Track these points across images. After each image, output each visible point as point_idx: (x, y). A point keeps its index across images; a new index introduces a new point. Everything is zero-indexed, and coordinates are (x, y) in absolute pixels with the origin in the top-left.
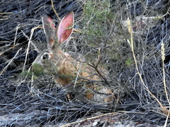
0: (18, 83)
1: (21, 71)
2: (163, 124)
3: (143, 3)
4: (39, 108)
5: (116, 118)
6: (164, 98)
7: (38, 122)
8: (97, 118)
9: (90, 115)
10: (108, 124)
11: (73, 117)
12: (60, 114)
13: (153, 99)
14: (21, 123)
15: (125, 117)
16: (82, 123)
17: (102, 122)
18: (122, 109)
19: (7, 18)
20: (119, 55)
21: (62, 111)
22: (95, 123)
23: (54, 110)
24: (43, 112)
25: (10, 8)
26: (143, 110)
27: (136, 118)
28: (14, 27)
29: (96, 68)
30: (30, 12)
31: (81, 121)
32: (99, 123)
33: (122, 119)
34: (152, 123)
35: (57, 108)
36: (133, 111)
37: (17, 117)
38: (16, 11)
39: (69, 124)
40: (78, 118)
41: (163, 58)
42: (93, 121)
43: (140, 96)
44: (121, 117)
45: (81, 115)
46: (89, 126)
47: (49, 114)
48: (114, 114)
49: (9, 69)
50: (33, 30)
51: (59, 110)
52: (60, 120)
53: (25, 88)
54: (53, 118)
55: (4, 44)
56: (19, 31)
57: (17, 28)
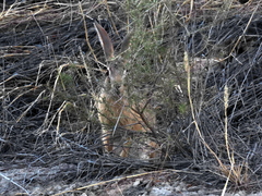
0: (40, 132)
1: (43, 118)
2: (223, 188)
3: (204, 36)
4: (67, 161)
5: (163, 177)
6: (225, 156)
7: (65, 178)
8: (139, 177)
9: (130, 173)
10: (153, 184)
11: (110, 174)
12: (93, 169)
13: (210, 156)
14: (44, 178)
15: (174, 177)
16: (120, 183)
17: (145, 182)
18: (172, 168)
19: (27, 53)
20: (171, 99)
21: (96, 166)
22: (137, 183)
23: (86, 164)
24: (71, 166)
25: (33, 41)
26: (197, 169)
27: (188, 179)
28: (37, 64)
29: (141, 114)
30: (57, 47)
31: (119, 179)
32: (141, 182)
33: (171, 179)
34: (208, 186)
35: (90, 161)
36: (185, 170)
37: (38, 171)
38: (40, 46)
39: (104, 183)
40: (114, 175)
41: (226, 105)
42: (134, 180)
43: (194, 152)
44: (169, 177)
45: (119, 172)
46: (129, 186)
47: (79, 169)
48: (162, 172)
49: (28, 115)
50: (61, 67)
51: (92, 164)
52: (92, 177)
53: (48, 137)
54: (84, 174)
55: (23, 84)
56: (43, 69)
57: (41, 66)
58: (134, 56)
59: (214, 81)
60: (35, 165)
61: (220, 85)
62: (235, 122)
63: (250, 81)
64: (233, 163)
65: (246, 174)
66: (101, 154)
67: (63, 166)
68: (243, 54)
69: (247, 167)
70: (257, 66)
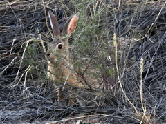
0: (12, 86)
1: (15, 76)
3: (128, 23)
4: (30, 107)
5: (96, 120)
6: (140, 106)
7: (29, 118)
8: (80, 119)
9: (74, 116)
11: (59, 116)
12: (48, 113)
13: (129, 106)
14: (14, 118)
15: (104, 119)
16: (66, 122)
17: (84, 122)
18: (103, 113)
20: (103, 66)
21: (50, 110)
22: (78, 123)
23: (43, 109)
24: (33, 110)
25: (9, 23)
26: (120, 115)
27: (114, 121)
28: (11, 39)
29: (82, 75)
30: (26, 27)
31: (66, 120)
32: (81, 123)
33: (102, 121)
35: (46, 107)
36: (112, 115)
37: (10, 113)
38: (14, 26)
39: (55, 122)
40: (63, 117)
41: (142, 71)
42: (76, 121)
43: (119, 102)
44: (101, 119)
45: (66, 115)
47: (38, 112)
48: (95, 116)
49: (4, 74)
50: (28, 42)
51: (47, 109)
52: (47, 118)
53: (18, 89)
54: (42, 116)
55: (2, 52)
56: (15, 42)
57: (14, 40)
58: (79, 35)
59: (133, 54)
60: (8, 109)
61: (138, 57)
62: (147, 83)
63: (158, 54)
64: (145, 110)
65: (154, 119)
66: (54, 102)
67: (27, 110)
68: (154, 36)
69: (155, 114)
70: (164, 44)
